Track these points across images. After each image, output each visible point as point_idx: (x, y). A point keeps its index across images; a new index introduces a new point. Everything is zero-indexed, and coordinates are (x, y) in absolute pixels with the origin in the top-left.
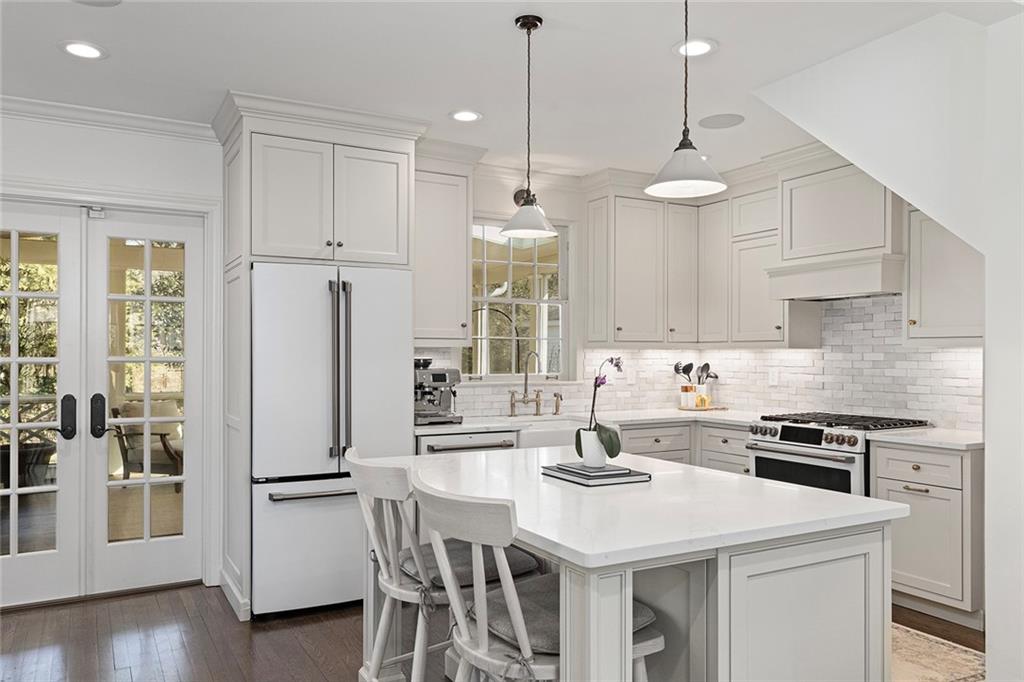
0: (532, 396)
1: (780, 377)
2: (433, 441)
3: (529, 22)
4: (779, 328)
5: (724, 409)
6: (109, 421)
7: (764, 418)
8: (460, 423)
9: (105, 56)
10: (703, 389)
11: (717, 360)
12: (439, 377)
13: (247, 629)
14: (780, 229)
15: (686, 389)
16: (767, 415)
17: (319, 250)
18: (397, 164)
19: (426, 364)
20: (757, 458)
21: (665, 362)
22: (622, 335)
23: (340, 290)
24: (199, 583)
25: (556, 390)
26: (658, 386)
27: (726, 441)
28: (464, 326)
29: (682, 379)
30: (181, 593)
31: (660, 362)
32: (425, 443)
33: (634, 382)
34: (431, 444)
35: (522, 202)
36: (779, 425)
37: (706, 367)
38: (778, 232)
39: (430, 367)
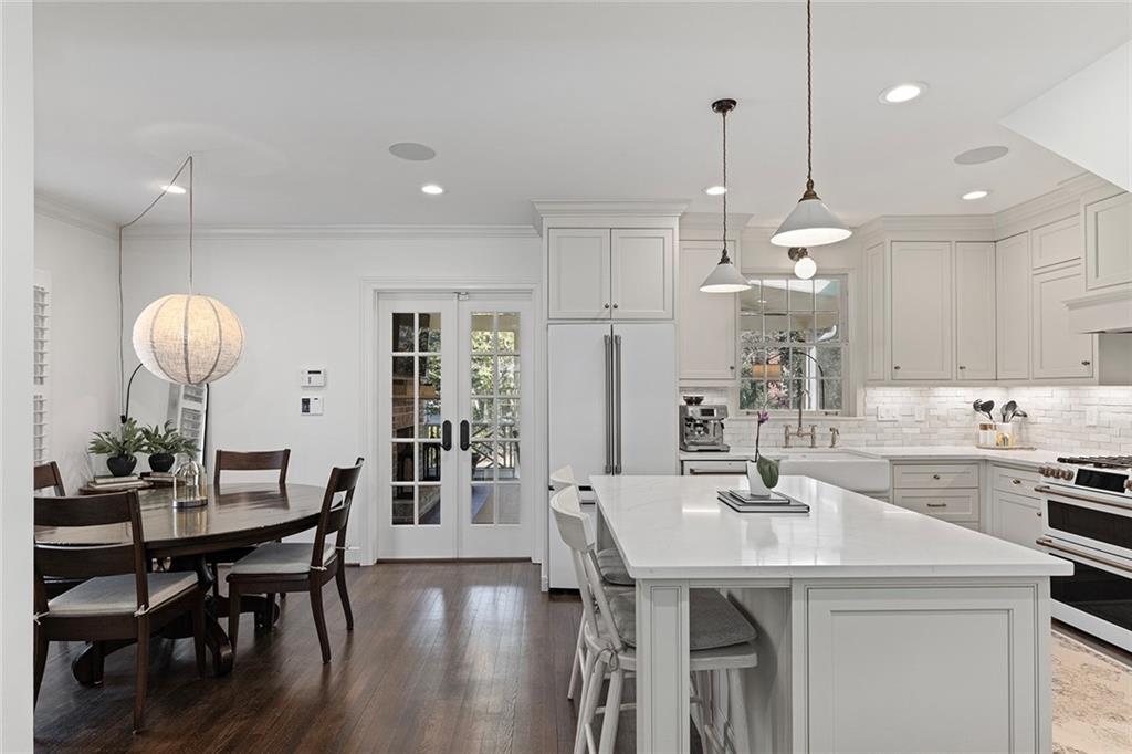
0: (806, 429)
1: (1099, 417)
2: (694, 465)
3: (724, 106)
4: (1086, 363)
5: (1031, 449)
6: (471, 439)
7: (1061, 460)
8: (727, 451)
9: (446, 191)
10: (1008, 429)
11: (1025, 398)
12: (708, 412)
13: (547, 597)
14: (1083, 257)
15: (985, 427)
16: (1067, 456)
17: (597, 310)
18: (663, 238)
19: (698, 401)
20: (1049, 501)
21: (962, 399)
22: (900, 374)
23: (612, 343)
24: (529, 560)
25: (833, 425)
26: (951, 424)
27: (1019, 482)
28: (732, 368)
29: (983, 417)
30: (515, 565)
31: (957, 400)
32: (688, 466)
33: (923, 419)
34: (693, 467)
35: (797, 256)
36: (1075, 469)
37: (1012, 405)
38: (1082, 261)
39: (702, 403)
